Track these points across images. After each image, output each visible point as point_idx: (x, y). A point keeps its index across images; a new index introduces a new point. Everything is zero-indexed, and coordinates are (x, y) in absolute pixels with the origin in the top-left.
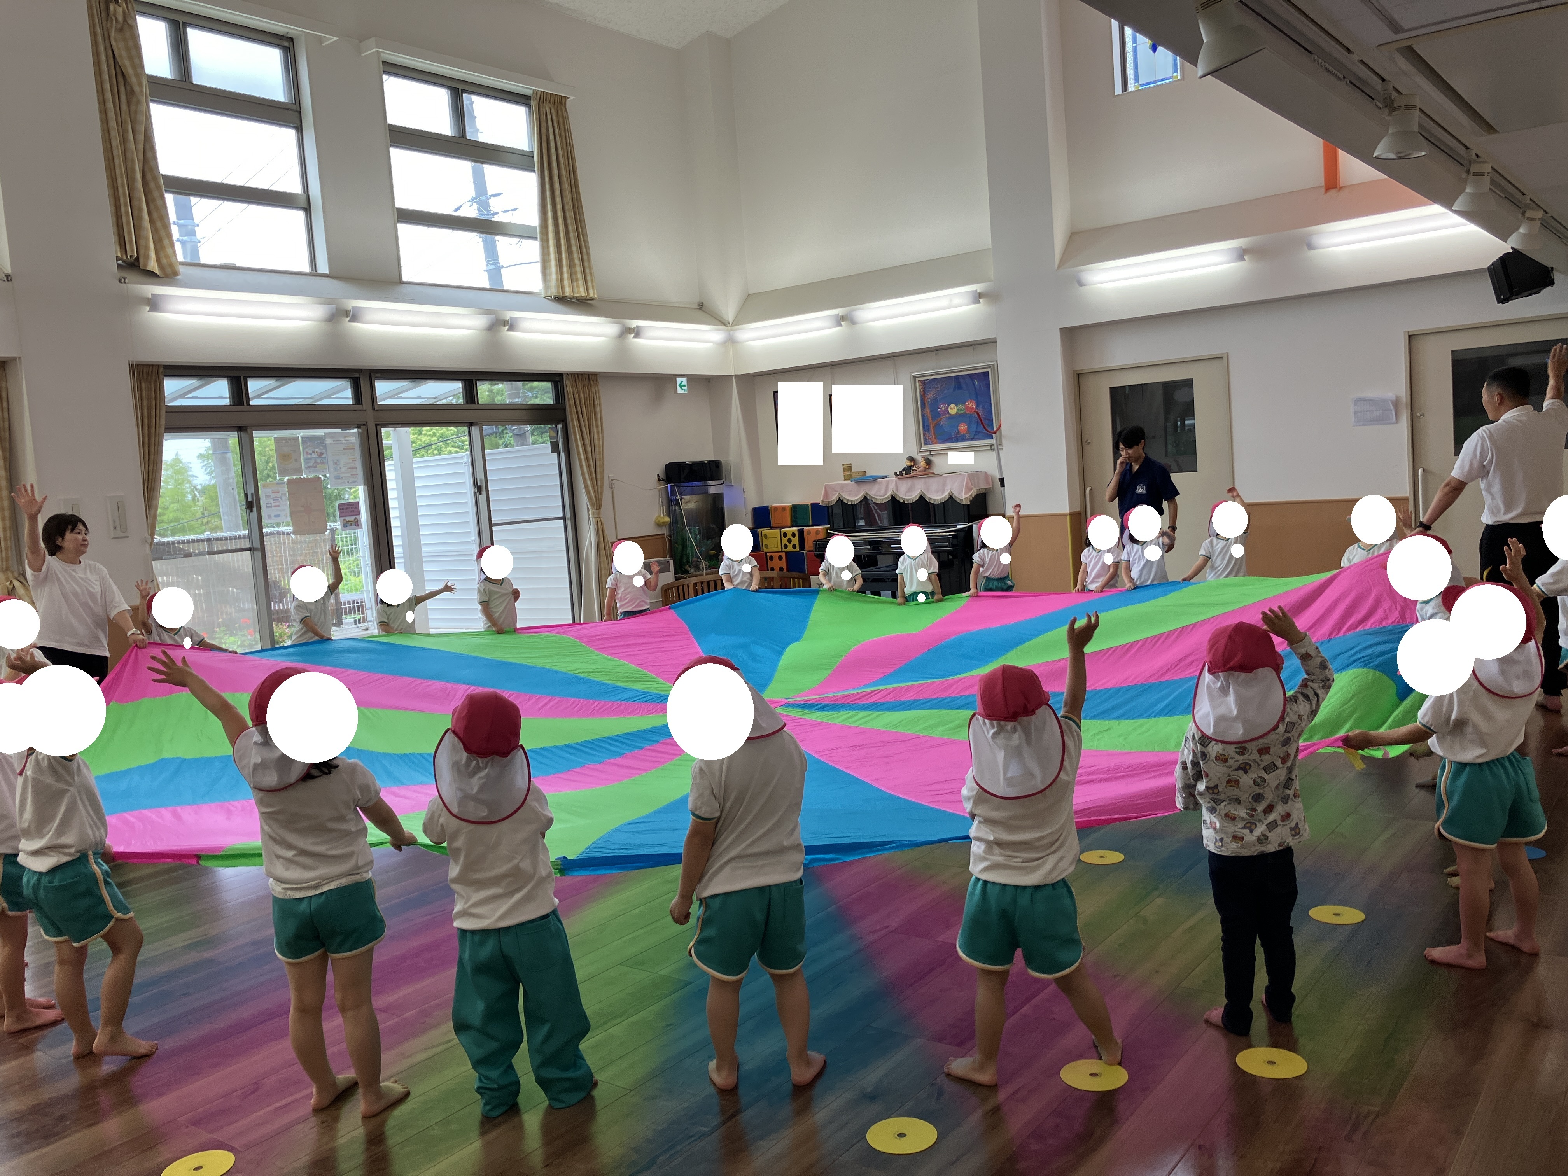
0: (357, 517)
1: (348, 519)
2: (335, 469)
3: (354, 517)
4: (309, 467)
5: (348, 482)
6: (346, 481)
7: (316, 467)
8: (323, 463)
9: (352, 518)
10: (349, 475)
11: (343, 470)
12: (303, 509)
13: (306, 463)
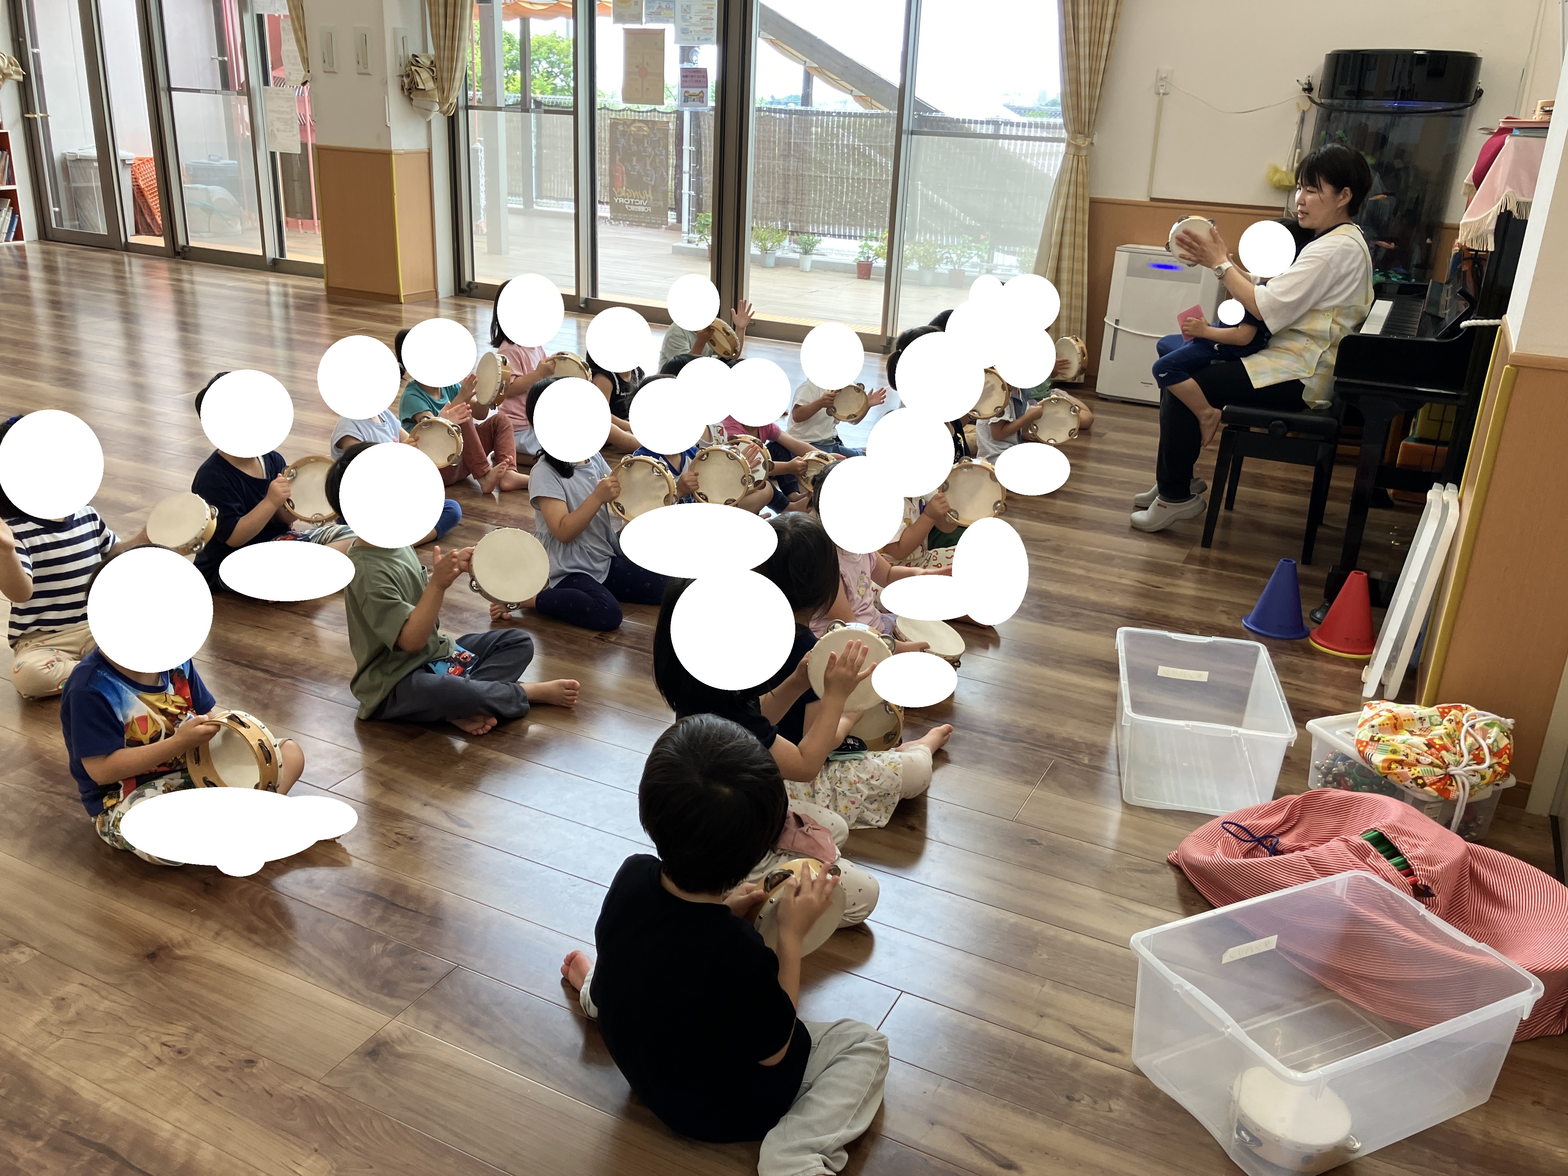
0: (704, 90)
1: (692, 91)
2: (684, 19)
3: (700, 90)
4: (651, 14)
5: (699, 39)
6: (696, 39)
7: (660, 13)
8: (668, 8)
9: (697, 91)
10: (701, 29)
11: (695, 19)
12: (637, 70)
13: (647, 8)
